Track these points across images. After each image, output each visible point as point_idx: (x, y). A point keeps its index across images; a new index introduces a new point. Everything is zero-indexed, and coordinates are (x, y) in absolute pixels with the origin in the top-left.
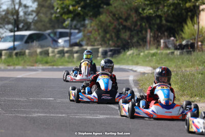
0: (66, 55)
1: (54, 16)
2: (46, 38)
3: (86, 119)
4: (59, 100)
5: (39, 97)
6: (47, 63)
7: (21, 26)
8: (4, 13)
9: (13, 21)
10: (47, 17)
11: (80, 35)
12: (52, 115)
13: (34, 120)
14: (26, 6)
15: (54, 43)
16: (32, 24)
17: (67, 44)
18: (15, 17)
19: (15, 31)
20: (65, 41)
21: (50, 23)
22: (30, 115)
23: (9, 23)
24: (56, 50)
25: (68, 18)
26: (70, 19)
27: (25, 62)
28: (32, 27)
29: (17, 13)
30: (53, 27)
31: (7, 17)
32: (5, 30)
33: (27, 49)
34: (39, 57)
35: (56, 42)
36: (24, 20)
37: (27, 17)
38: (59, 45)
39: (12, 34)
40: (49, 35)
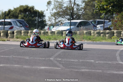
0: (102, 35)
1: (95, 11)
3: (113, 74)
4: (97, 62)
5: (85, 60)
6: (90, 39)
7: (74, 17)
8: (65, 9)
9: (70, 14)
10: (90, 12)
11: (110, 23)
12: (93, 71)
13: (83, 73)
14: (78, 5)
15: (94, 27)
16: (81, 15)
17: (102, 28)
18: (71, 11)
21: (92, 16)
22: (80, 71)
23: (67, 15)
24: (95, 32)
26: (104, 14)
28: (82, 18)
29: (73, 9)
30: (94, 18)
31: (67, 11)
32: (65, 19)
33: (78, 31)
34: (85, 36)
35: (96, 27)
36: (76, 13)
39: (70, 21)
40: (91, 23)
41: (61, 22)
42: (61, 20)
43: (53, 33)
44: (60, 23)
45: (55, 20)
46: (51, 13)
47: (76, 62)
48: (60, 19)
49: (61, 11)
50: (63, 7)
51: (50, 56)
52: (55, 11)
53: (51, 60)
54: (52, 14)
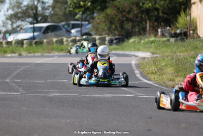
0: (78, 43)
1: (68, 9)
2: (61, 29)
3: (95, 97)
5: (55, 79)
6: (62, 50)
7: (39, 19)
8: (25, 8)
9: (33, 15)
10: (61, 11)
11: (90, 26)
12: (66, 94)
13: (51, 99)
14: (43, 3)
15: (68, 33)
16: (49, 17)
17: (79, 34)
18: (34, 11)
19: (34, 24)
20: (77, 32)
21: (64, 16)
22: (48, 95)
23: (29, 16)
24: (70, 39)
25: (79, 12)
26: (81, 13)
27: (43, 50)
28: (49, 20)
29: (36, 8)
30: (67, 20)
31: (28, 12)
32: (26, 23)
33: (45, 38)
34: (55, 45)
35: (70, 32)
36: (42, 14)
37: (44, 11)
38: (72, 34)
39: (32, 26)
40: (63, 26)
41: (20, 27)
42: (20, 25)
43: (9, 43)
44: (19, 29)
45: (12, 24)
46: (5, 15)
47: (42, 84)
48: (19, 23)
49: (20, 12)
50: (23, 5)
51: (6, 77)
52: (11, 12)
53: (6, 82)
54: (7, 16)
